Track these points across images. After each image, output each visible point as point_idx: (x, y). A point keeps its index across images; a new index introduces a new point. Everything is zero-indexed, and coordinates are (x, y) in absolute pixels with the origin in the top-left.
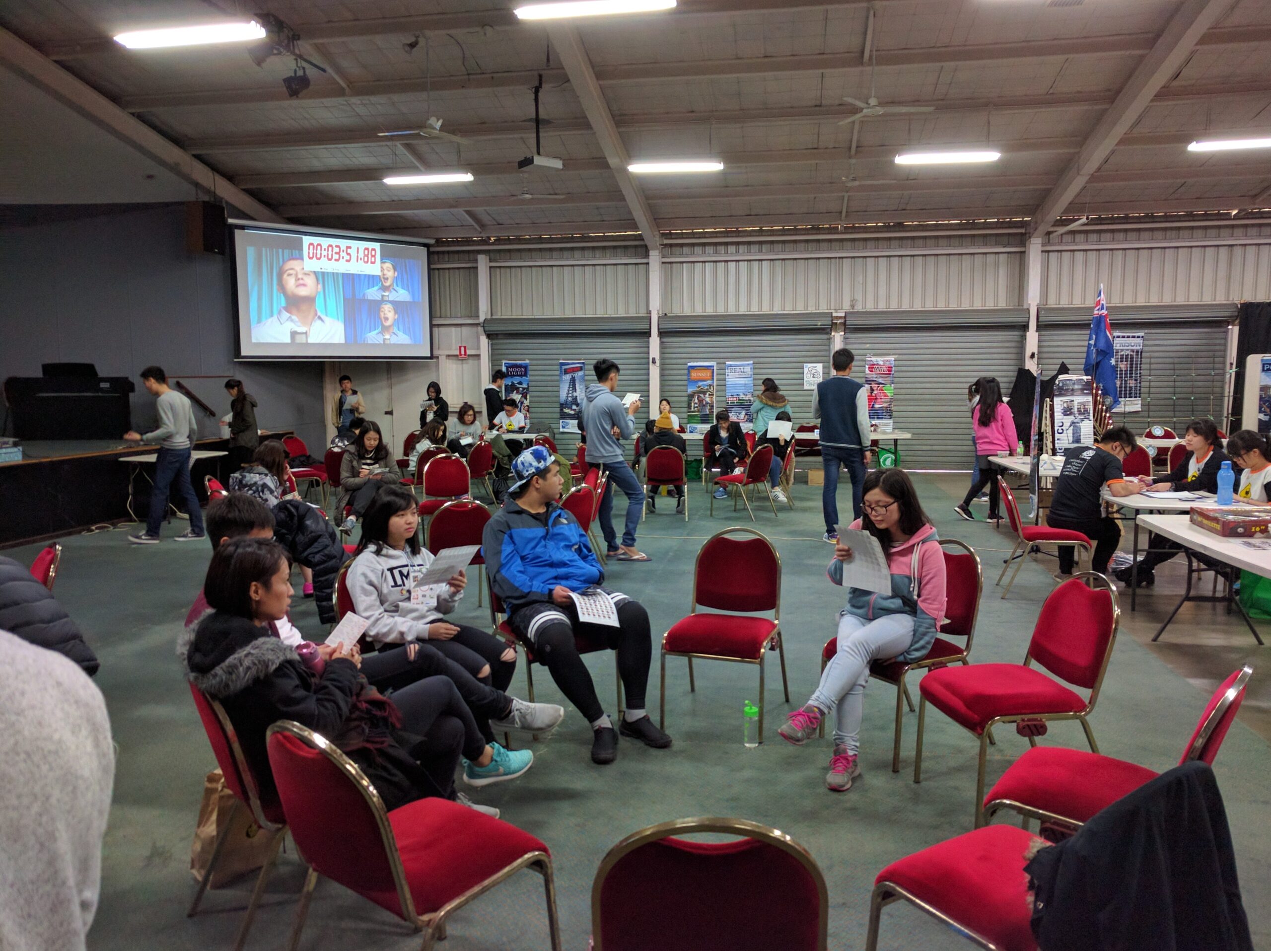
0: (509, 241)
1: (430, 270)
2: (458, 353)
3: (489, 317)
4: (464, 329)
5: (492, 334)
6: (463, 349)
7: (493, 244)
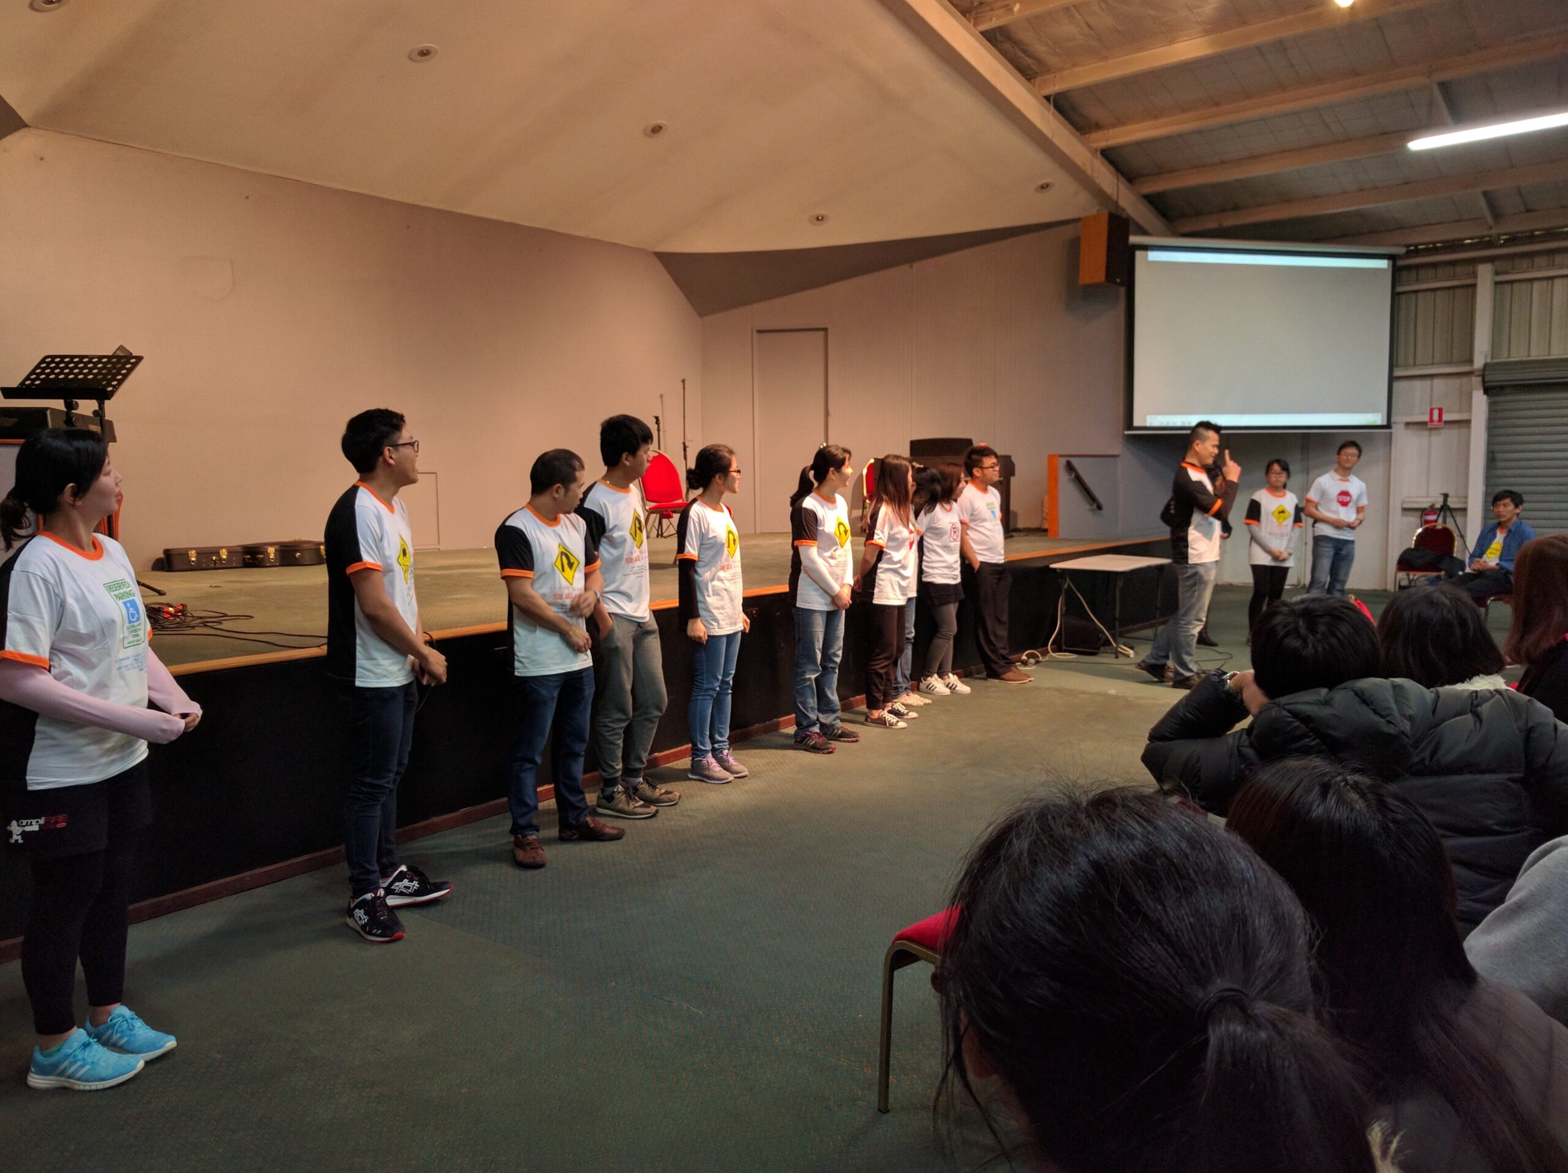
0: (1531, 238)
1: (1395, 296)
2: (1426, 418)
3: (1489, 360)
4: (1438, 383)
5: (1493, 388)
6: (1436, 413)
7: (1502, 246)
